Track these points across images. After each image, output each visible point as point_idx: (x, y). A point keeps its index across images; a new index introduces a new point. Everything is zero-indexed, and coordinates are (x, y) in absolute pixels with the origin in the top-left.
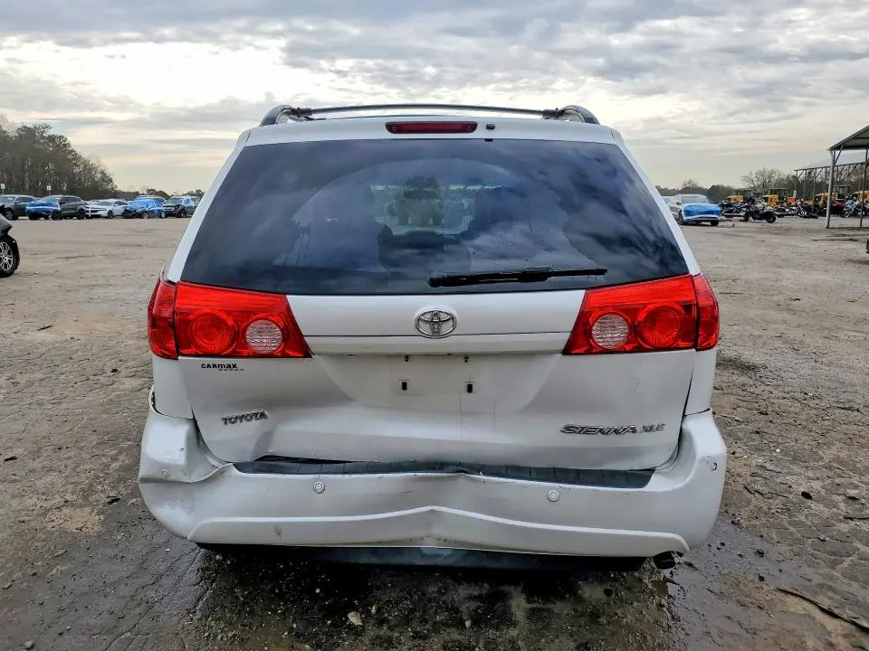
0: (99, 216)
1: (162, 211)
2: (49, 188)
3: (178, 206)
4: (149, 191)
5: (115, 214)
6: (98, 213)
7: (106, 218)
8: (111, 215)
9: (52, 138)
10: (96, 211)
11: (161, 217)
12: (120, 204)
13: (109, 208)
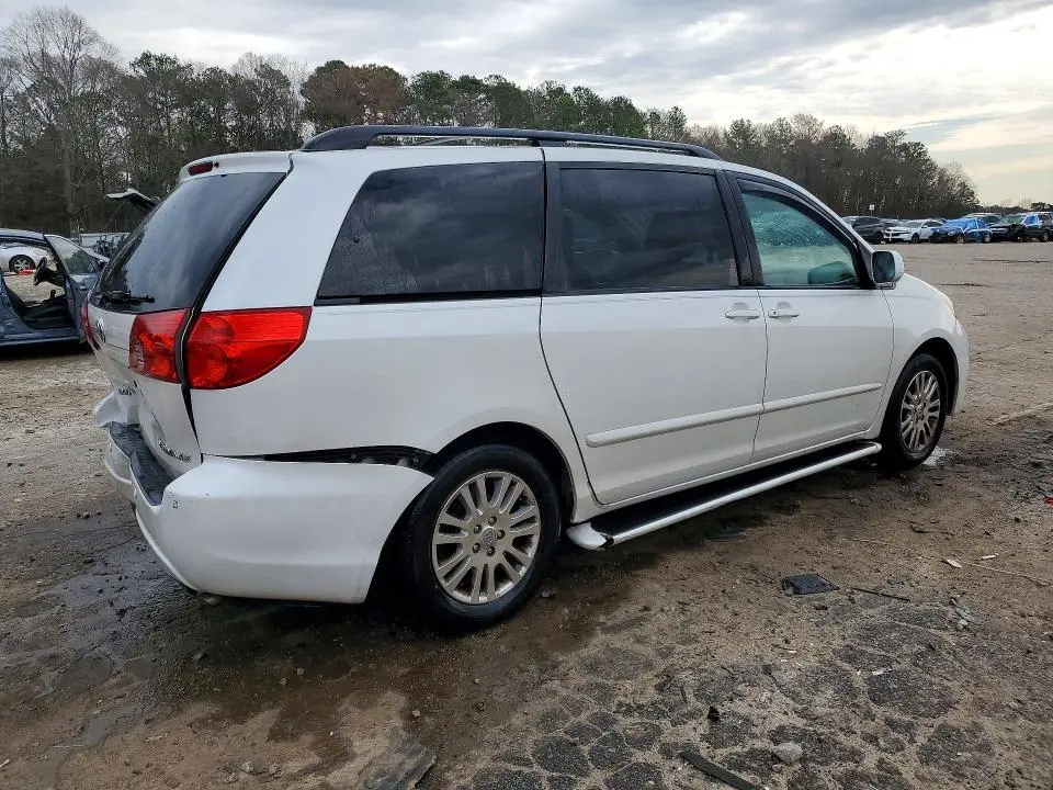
0: (901, 241)
1: (986, 233)
2: (872, 207)
3: (1014, 226)
4: (1035, 205)
5: (921, 237)
6: (900, 237)
7: (910, 242)
8: (916, 239)
9: (905, 147)
10: (898, 234)
11: (984, 242)
12: (930, 224)
13: (914, 230)
